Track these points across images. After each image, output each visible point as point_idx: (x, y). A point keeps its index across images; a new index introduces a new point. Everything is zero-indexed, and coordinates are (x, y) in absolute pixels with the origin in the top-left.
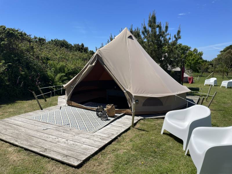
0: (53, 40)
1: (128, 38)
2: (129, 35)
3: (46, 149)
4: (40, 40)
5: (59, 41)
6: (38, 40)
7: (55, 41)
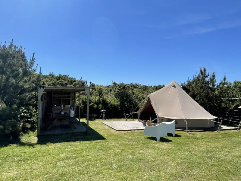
1: (173, 87)
2: (174, 85)
6: (144, 87)
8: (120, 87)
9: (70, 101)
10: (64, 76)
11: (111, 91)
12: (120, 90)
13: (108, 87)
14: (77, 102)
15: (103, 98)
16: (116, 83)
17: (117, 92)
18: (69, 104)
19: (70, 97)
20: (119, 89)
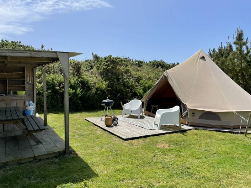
0: (151, 61)
1: (200, 59)
2: (202, 56)
3: (115, 131)
4: (140, 62)
5: (156, 62)
6: (137, 63)
7: (152, 62)
8: (107, 62)
9: (25, 85)
10: (12, 42)
11: (92, 67)
12: (108, 66)
13: (86, 61)
14: (39, 86)
15: (83, 79)
16: (98, 55)
17: (104, 69)
18: (24, 89)
19: (24, 76)
20: (106, 65)
